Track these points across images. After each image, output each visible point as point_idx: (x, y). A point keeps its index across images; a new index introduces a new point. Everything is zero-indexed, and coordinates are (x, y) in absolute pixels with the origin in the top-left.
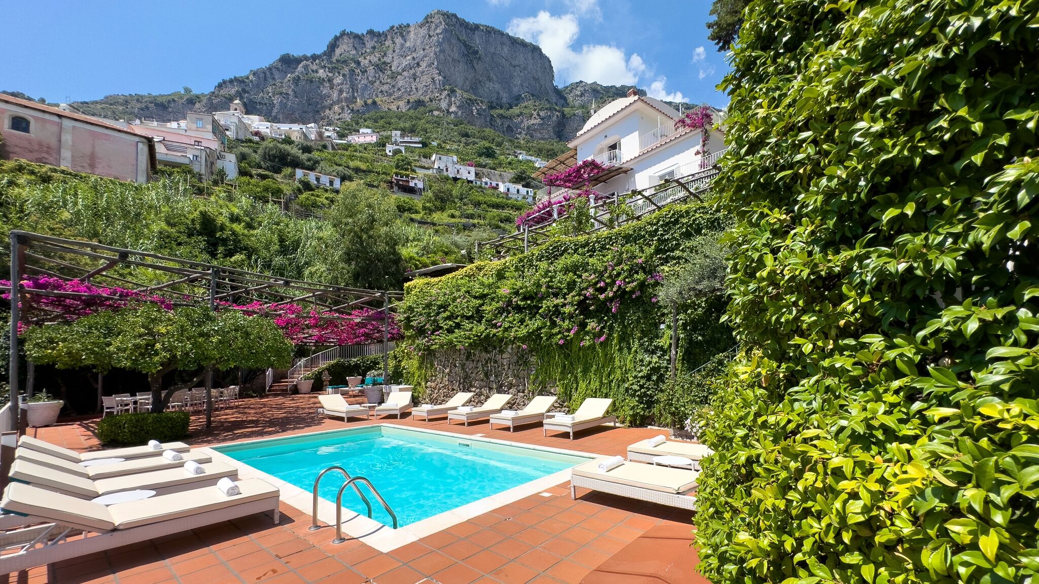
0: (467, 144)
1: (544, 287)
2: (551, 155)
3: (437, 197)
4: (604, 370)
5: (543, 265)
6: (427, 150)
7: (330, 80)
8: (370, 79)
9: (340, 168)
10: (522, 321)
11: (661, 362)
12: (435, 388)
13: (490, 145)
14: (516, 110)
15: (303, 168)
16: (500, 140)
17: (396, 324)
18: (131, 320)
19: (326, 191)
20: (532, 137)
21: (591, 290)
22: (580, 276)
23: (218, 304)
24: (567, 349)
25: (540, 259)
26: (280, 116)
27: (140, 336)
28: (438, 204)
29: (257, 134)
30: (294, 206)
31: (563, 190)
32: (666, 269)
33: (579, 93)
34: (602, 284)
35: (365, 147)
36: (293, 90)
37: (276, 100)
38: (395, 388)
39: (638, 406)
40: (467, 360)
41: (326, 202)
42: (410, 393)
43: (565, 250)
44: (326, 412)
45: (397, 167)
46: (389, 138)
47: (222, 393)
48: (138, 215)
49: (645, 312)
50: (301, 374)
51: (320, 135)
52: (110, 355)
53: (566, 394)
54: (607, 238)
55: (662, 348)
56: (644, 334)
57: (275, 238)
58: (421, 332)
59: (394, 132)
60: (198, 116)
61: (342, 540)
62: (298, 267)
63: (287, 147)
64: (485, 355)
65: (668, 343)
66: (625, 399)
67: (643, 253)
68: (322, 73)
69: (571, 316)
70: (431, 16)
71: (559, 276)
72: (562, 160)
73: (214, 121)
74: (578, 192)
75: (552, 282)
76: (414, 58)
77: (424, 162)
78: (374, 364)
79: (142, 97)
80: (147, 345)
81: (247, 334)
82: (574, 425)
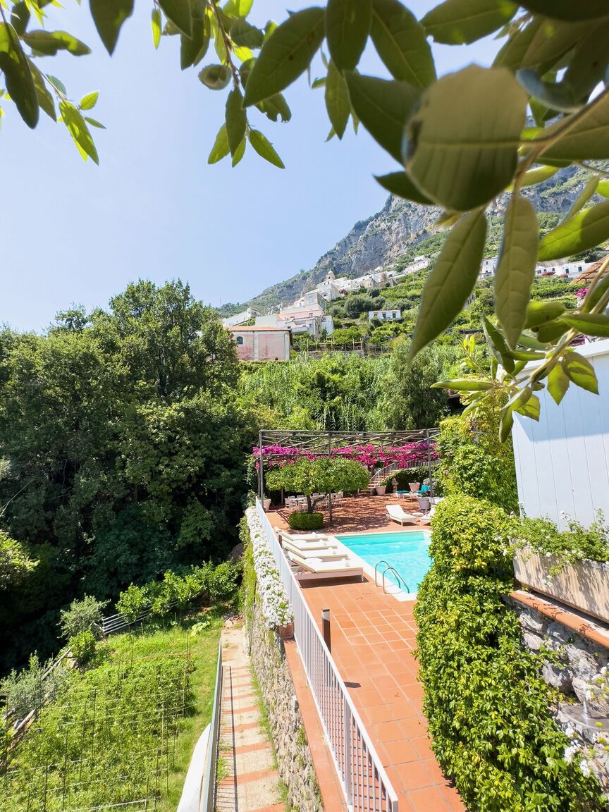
3: (485, 303)
7: (389, 228)
8: (420, 214)
9: (401, 300)
15: (373, 310)
19: (391, 323)
26: (356, 271)
28: (487, 308)
29: (343, 292)
30: (369, 344)
35: (419, 274)
36: (364, 246)
37: (354, 258)
41: (391, 332)
50: (379, 481)
51: (385, 277)
63: (362, 296)
68: (383, 226)
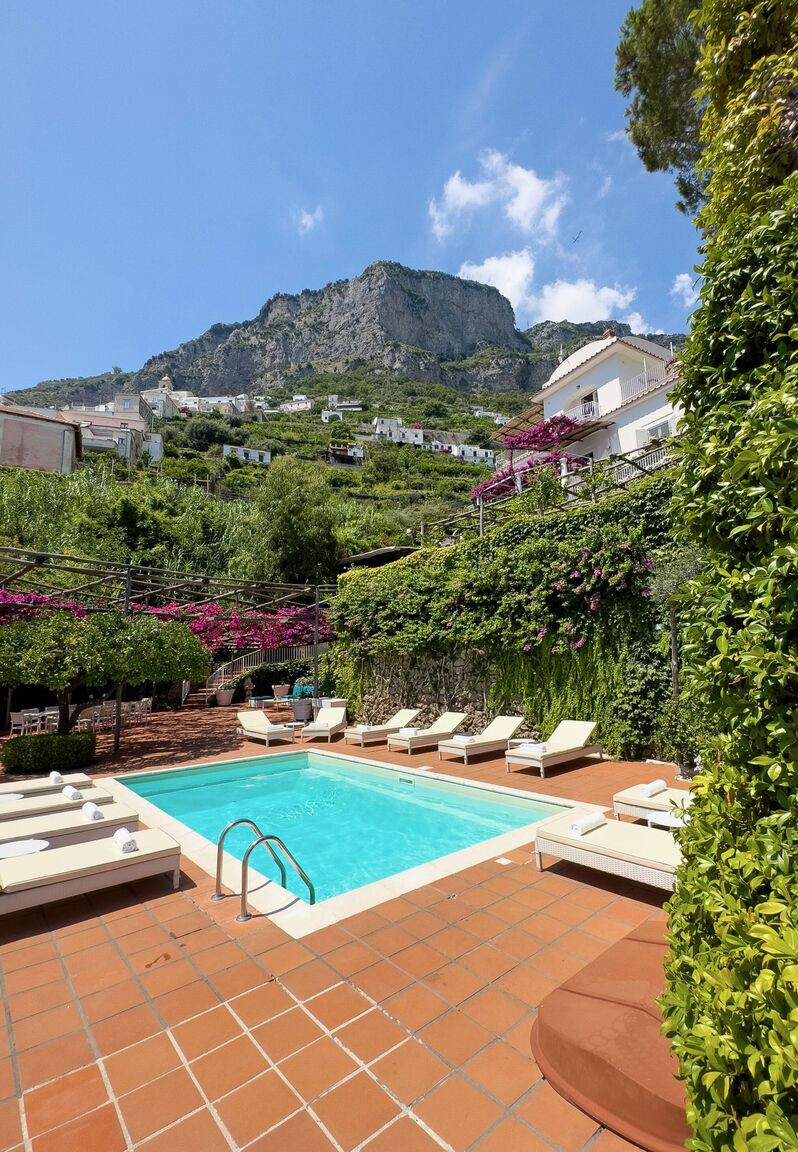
0: (413, 404)
1: (503, 578)
2: (514, 409)
3: (379, 466)
4: (584, 683)
5: (501, 551)
6: (368, 413)
7: (262, 347)
8: (305, 341)
9: (271, 441)
10: (477, 621)
11: (659, 673)
12: (373, 703)
13: (440, 402)
14: (470, 361)
15: (231, 444)
16: (452, 396)
17: (328, 624)
18: (43, 630)
19: (255, 467)
20: (490, 389)
21: (562, 582)
22: (548, 565)
23: (133, 608)
24: (536, 656)
25: (498, 543)
26: (210, 389)
27: (51, 648)
28: (380, 474)
29: (184, 410)
30: (221, 487)
31: (528, 453)
32: (660, 553)
33: (546, 335)
34: (576, 574)
35: (298, 415)
36: (224, 361)
37: (206, 373)
38: (326, 702)
39: (631, 732)
40: (411, 668)
41: (254, 479)
42: (344, 709)
43: (528, 533)
44: (245, 733)
45: (334, 435)
46: (325, 403)
47: (133, 706)
48: (60, 507)
49: (635, 608)
50: (221, 683)
51: (250, 406)
52: (19, 670)
53: (536, 714)
54: (580, 516)
55: (659, 656)
56: (635, 636)
57: (199, 525)
58: (356, 633)
59: (331, 397)
60: (126, 397)
61: (248, 916)
62: (222, 557)
63: (215, 422)
64: (433, 663)
65: (667, 649)
66: (614, 723)
67: (627, 534)
68: (254, 340)
69: (537, 615)
70: (371, 268)
71: (522, 565)
72: (526, 417)
73: (141, 401)
74: (546, 454)
75: (513, 572)
76: (353, 315)
77: (365, 427)
78: (304, 670)
79: (73, 381)
80: (56, 658)
81: (162, 643)
82: (545, 758)
